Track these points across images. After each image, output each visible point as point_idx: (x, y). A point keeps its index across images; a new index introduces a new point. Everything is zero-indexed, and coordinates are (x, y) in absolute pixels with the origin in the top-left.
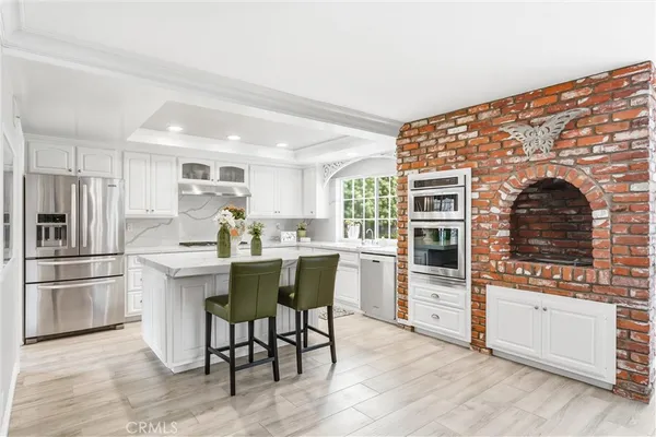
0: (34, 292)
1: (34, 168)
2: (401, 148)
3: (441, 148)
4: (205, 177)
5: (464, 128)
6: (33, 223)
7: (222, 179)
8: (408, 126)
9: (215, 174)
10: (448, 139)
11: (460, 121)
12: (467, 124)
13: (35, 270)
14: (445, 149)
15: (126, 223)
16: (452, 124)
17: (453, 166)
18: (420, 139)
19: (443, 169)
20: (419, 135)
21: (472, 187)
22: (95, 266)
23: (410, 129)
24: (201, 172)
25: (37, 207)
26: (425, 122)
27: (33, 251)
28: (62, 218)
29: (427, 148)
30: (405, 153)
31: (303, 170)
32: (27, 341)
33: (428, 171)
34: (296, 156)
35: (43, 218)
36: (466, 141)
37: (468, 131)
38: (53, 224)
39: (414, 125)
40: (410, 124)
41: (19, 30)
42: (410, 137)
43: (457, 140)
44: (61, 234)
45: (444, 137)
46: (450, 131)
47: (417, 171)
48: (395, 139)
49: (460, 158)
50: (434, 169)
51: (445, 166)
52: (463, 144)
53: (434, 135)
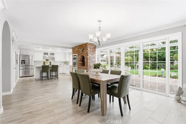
0: (21, 71)
1: (21, 54)
2: (72, 51)
3: (75, 51)
4: (48, 55)
6: (21, 61)
7: (50, 55)
8: (73, 48)
13: (21, 68)
15: (35, 62)
17: (76, 54)
21: (78, 56)
22: (30, 67)
24: (47, 54)
25: (21, 59)
27: (21, 65)
28: (24, 61)
31: (65, 53)
32: (20, 77)
35: (22, 61)
38: (23, 62)
41: (18, 42)
44: (24, 63)
46: (76, 49)
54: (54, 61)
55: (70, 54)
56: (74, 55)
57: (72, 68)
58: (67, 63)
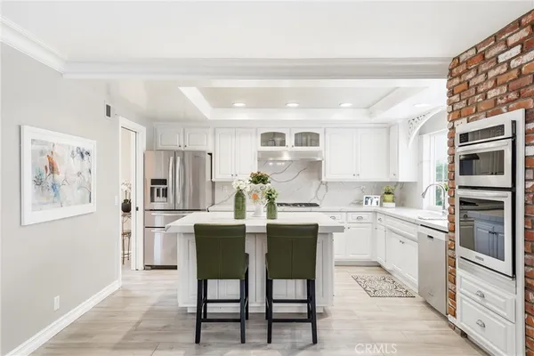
2: (451, 93)
3: (490, 84)
4: (283, 144)
5: (517, 50)
6: (149, 185)
7: (297, 144)
8: (457, 61)
9: (290, 140)
10: (498, 70)
11: (512, 40)
12: (521, 42)
14: (496, 86)
16: (502, 47)
17: (504, 109)
18: (470, 76)
19: (493, 114)
20: (468, 70)
21: (527, 139)
23: (459, 64)
24: (278, 140)
26: (473, 52)
27: (149, 205)
28: (164, 182)
29: (476, 86)
30: (455, 98)
31: (388, 128)
32: (145, 267)
33: (476, 119)
34: (371, 114)
35: (154, 182)
36: (520, 68)
37: (523, 52)
38: (160, 187)
39: (462, 58)
40: (458, 58)
42: (460, 76)
43: (509, 69)
45: (494, 68)
46: (502, 58)
47: (465, 119)
48: (444, 81)
49: (512, 96)
50: (483, 115)
51: (495, 110)
52: (514, 73)
53: (484, 68)
54: (315, 183)
55: (421, 133)
56: (463, 126)
57: (450, 247)
58: (397, 191)
